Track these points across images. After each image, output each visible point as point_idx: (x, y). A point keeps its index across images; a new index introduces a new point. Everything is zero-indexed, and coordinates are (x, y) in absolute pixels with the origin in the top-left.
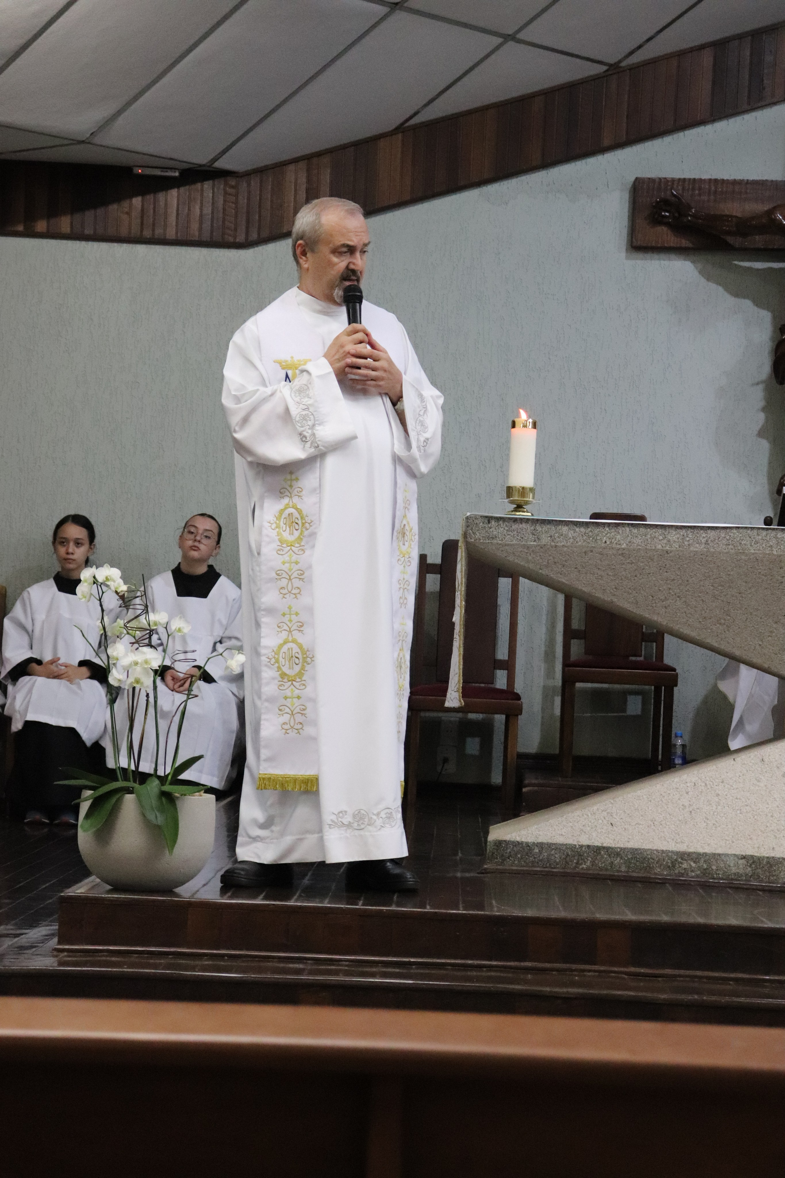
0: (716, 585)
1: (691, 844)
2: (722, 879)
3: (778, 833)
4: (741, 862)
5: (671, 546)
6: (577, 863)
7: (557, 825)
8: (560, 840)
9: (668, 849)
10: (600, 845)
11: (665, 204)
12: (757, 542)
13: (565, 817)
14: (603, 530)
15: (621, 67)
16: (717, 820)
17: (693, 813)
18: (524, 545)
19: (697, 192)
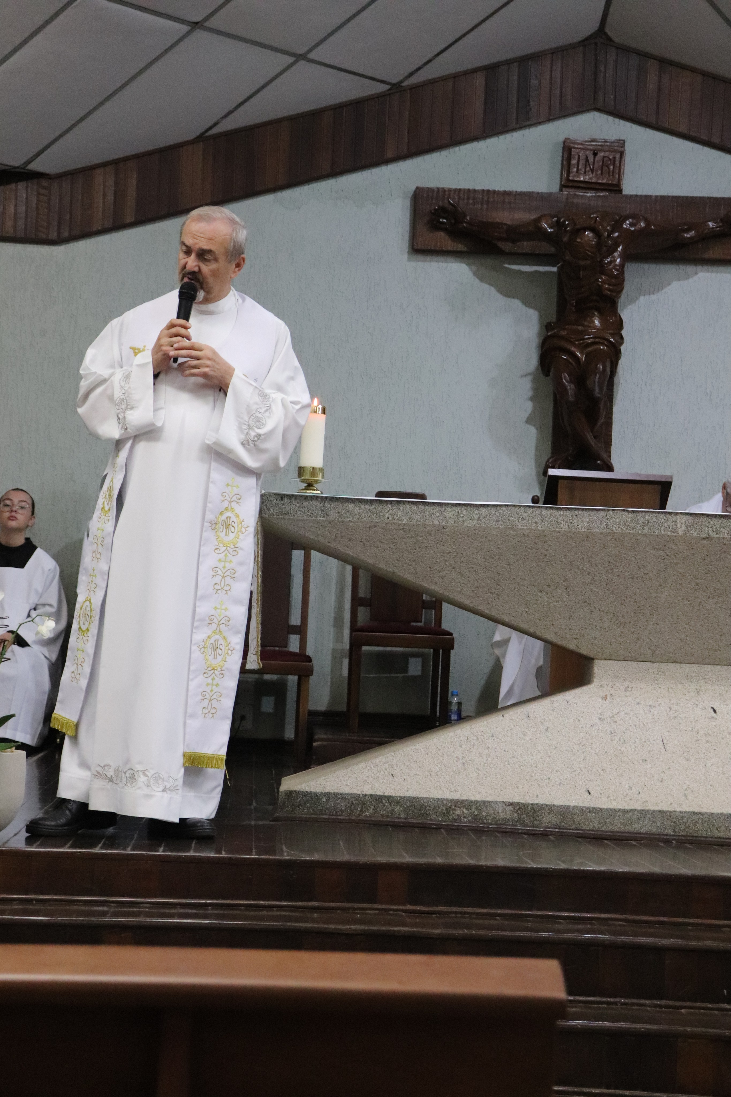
0: (487, 558)
1: (464, 793)
2: (491, 824)
3: (541, 782)
4: (508, 808)
5: (447, 522)
6: (361, 811)
7: (343, 777)
8: (346, 790)
9: (443, 797)
10: (382, 794)
11: (442, 211)
12: (523, 519)
13: (350, 769)
14: (386, 507)
15: (402, 86)
16: (487, 770)
17: (466, 764)
18: (314, 520)
19: (471, 201)
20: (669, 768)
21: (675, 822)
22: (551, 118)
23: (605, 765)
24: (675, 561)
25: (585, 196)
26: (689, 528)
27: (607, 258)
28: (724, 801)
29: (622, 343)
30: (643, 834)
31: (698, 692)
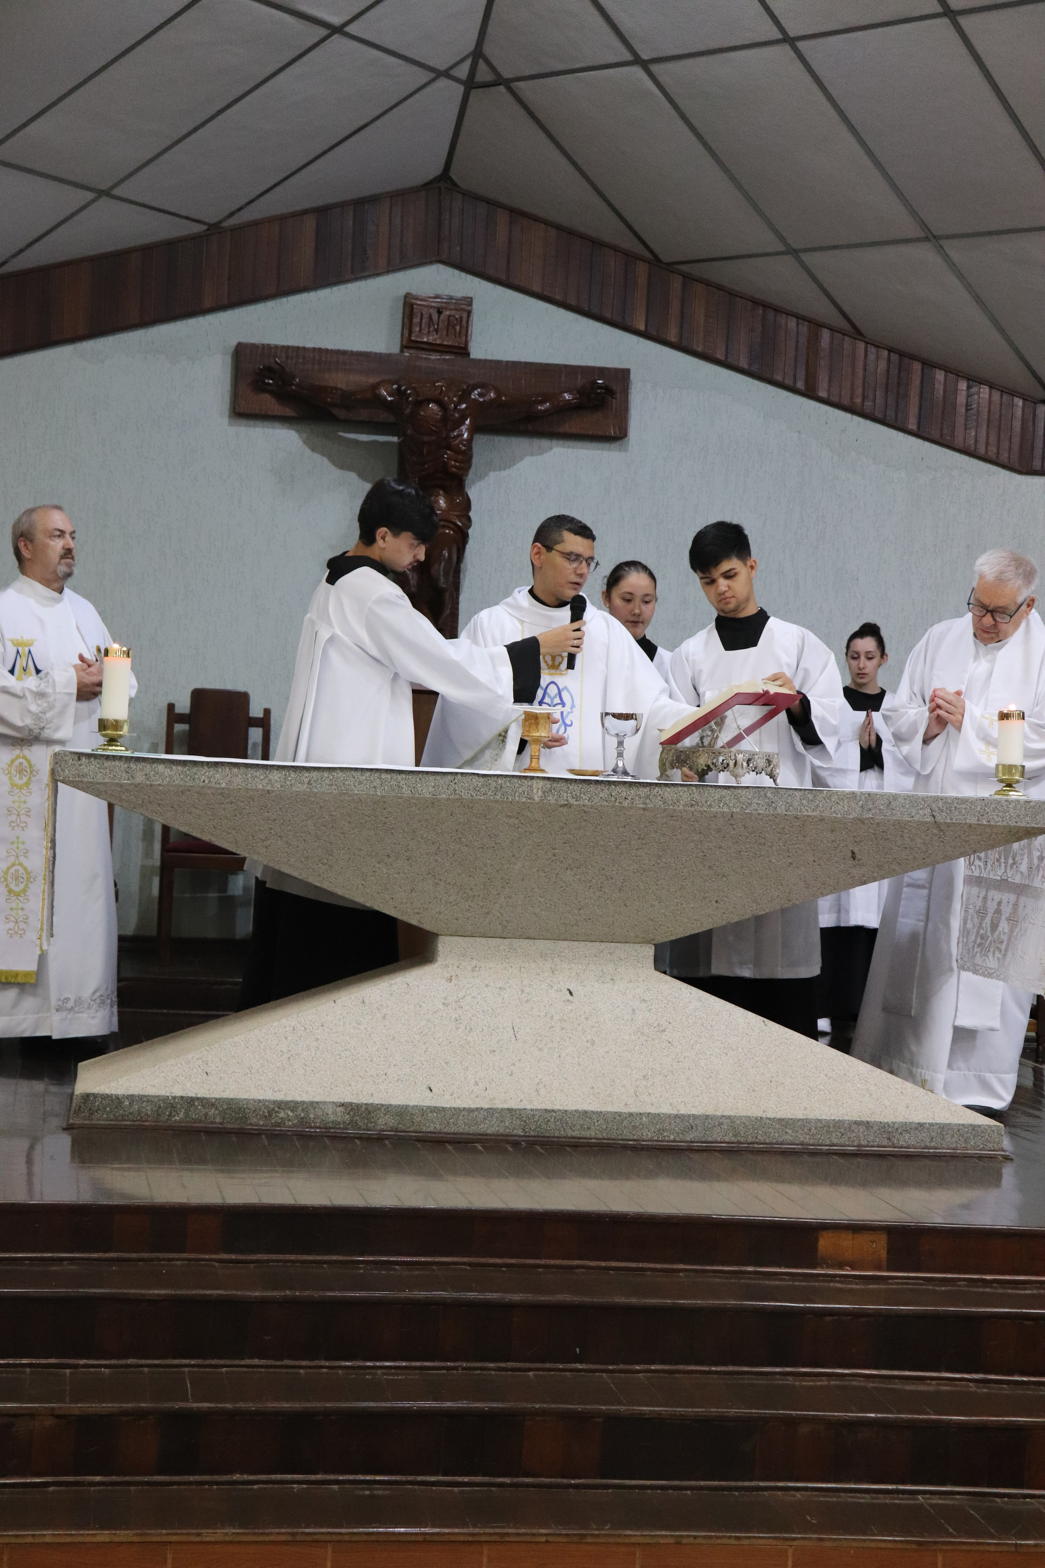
0: (318, 825)
1: (289, 1093)
2: (319, 1128)
3: (377, 1078)
4: (339, 1109)
6: (169, 1115)
8: (151, 1091)
9: (265, 1098)
10: (194, 1096)
11: (269, 371)
12: (360, 783)
13: (157, 1066)
14: (201, 769)
15: (222, 227)
16: (316, 1066)
17: (291, 1059)
18: (117, 784)
19: (301, 360)
20: (520, 1060)
21: (525, 1122)
22: (390, 269)
23: (449, 1057)
24: (531, 830)
25: (430, 359)
26: (546, 794)
27: (453, 430)
28: (579, 1096)
29: (469, 527)
30: (490, 1135)
31: (553, 972)
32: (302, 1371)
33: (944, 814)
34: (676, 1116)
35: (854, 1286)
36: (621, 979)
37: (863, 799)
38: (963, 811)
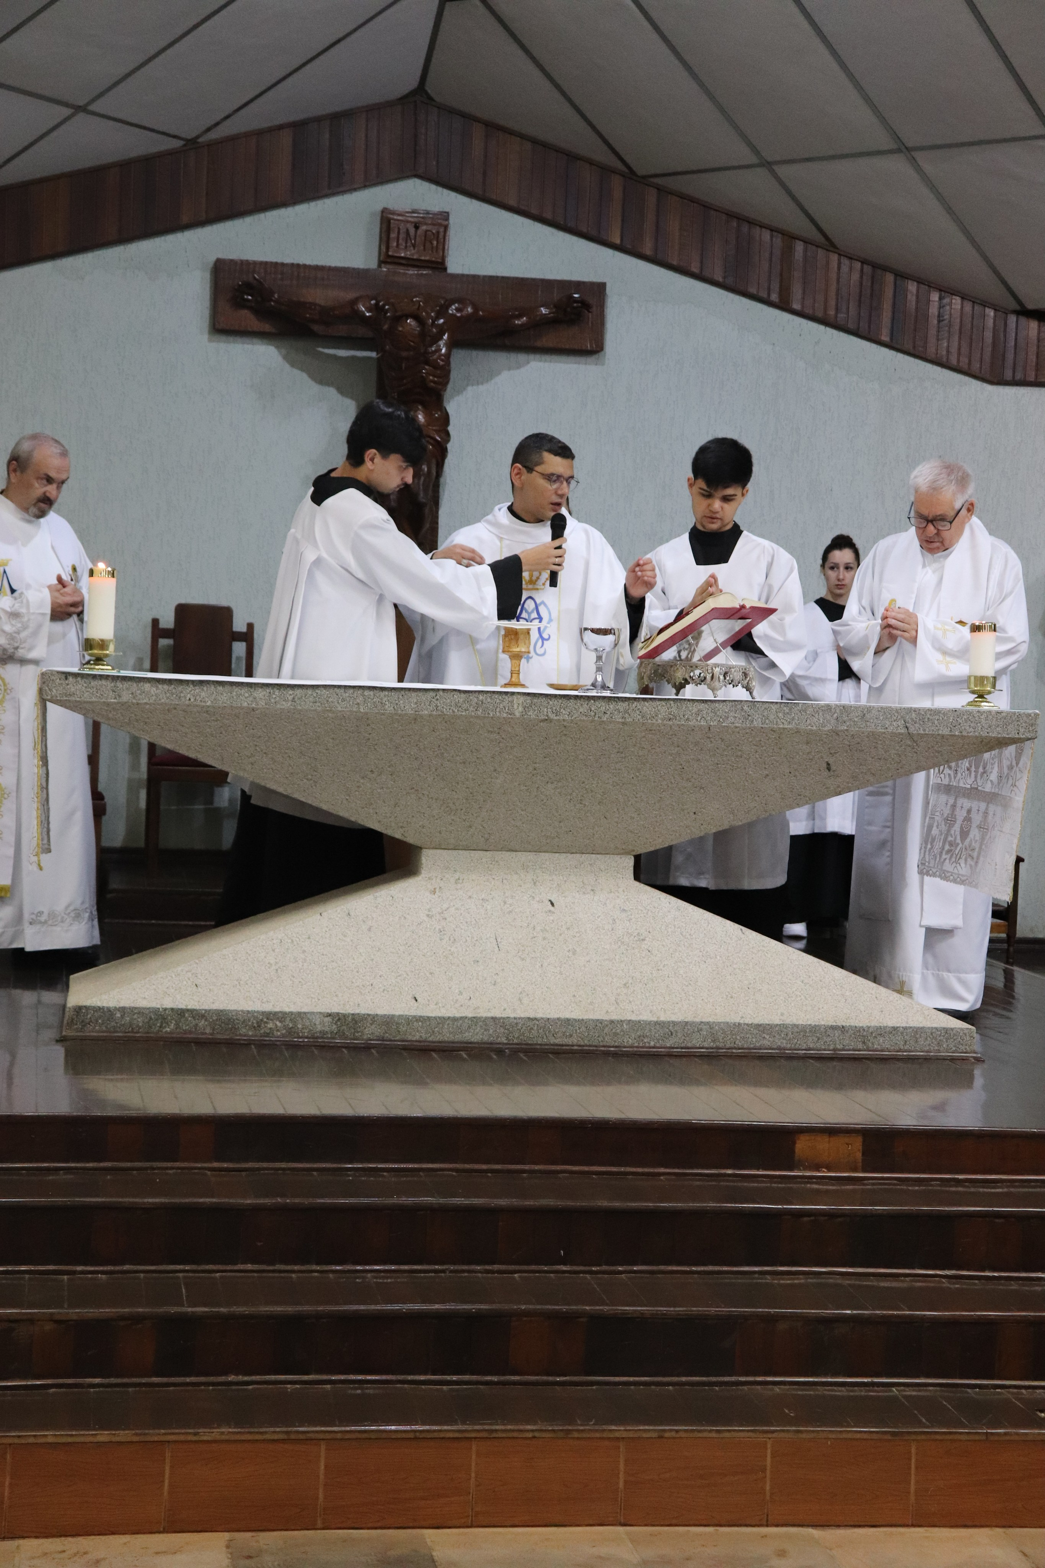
0: (303, 742)
1: (277, 1004)
2: (307, 1038)
3: (363, 989)
4: (326, 1019)
6: (160, 1027)
8: (142, 1004)
9: (253, 1009)
10: (184, 1007)
11: (248, 287)
12: (343, 700)
13: (148, 979)
14: (187, 687)
15: (198, 143)
16: (303, 977)
17: (279, 971)
18: (104, 702)
19: (279, 276)
20: (503, 970)
21: (508, 1030)
22: (368, 184)
23: (433, 968)
24: (511, 745)
25: (407, 274)
26: (526, 709)
27: (431, 346)
28: (562, 1005)
29: (448, 441)
30: (475, 1043)
31: (535, 883)
32: (293, 1275)
33: (917, 725)
34: (656, 1023)
35: (831, 1187)
36: (602, 890)
37: (838, 711)
38: (936, 722)
